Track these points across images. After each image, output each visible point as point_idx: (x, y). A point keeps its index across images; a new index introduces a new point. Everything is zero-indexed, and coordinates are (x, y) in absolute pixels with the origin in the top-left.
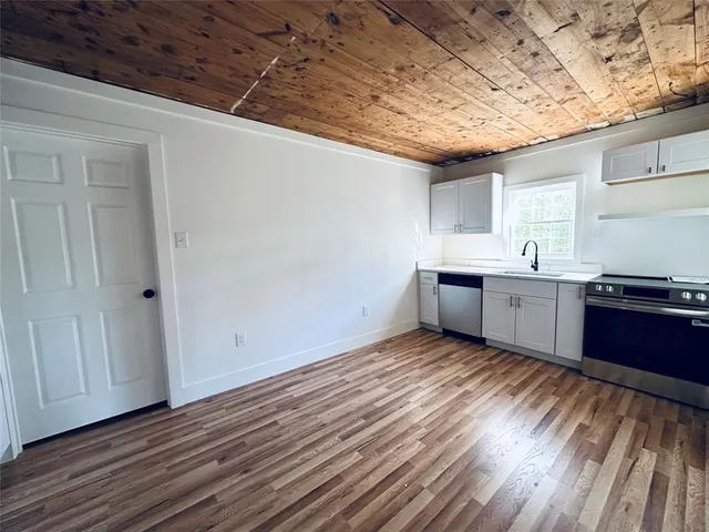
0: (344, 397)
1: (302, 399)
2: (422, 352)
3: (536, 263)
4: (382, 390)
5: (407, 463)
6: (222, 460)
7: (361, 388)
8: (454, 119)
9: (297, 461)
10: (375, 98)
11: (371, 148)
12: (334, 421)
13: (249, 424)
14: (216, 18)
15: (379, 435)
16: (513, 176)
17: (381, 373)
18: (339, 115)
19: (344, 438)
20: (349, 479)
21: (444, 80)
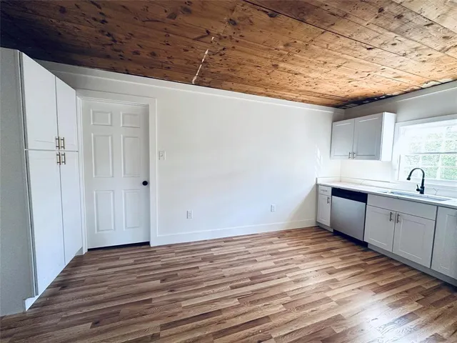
0: (244, 262)
1: (218, 257)
2: (311, 244)
3: (423, 187)
4: (271, 264)
5: (267, 317)
6: (163, 281)
7: (256, 259)
8: (342, 74)
9: (200, 293)
10: (276, 66)
11: (284, 99)
12: (231, 276)
13: (184, 264)
14: (170, 35)
15: (255, 292)
16: (404, 115)
17: (274, 252)
18: (255, 79)
19: (232, 288)
20: (225, 315)
21: (323, 48)
